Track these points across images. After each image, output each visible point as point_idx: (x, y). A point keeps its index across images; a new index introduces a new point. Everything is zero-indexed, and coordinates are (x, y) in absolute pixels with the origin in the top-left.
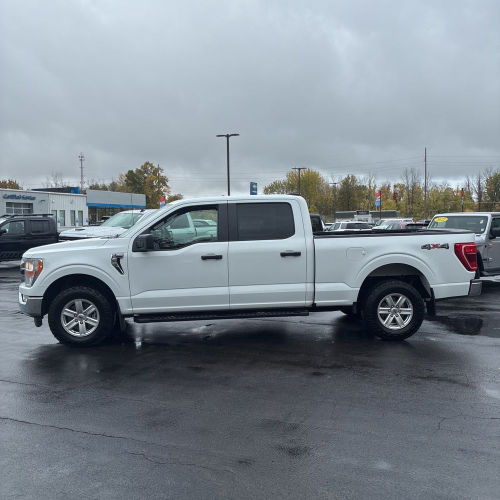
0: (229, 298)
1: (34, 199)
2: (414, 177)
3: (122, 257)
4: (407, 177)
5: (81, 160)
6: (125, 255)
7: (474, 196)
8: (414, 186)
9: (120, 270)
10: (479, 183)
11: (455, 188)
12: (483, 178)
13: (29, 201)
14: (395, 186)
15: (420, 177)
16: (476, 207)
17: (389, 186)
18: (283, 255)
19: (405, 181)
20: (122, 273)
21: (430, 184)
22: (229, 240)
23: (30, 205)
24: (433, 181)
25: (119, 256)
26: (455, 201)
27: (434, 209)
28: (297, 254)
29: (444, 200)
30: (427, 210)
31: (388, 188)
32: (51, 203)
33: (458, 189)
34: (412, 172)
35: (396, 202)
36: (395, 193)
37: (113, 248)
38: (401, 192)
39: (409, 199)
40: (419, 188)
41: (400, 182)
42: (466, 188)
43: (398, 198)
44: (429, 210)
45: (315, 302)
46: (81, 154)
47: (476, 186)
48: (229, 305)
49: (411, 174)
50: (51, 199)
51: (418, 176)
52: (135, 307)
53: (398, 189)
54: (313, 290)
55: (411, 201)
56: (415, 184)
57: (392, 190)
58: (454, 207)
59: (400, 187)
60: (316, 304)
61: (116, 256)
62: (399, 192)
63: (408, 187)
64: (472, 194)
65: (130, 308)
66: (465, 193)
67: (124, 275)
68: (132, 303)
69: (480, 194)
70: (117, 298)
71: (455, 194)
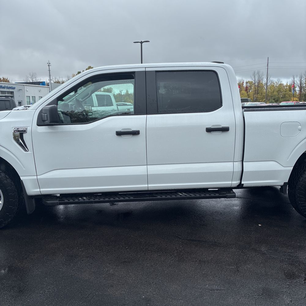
0: (148, 178)
1: (14, 88)
2: (259, 77)
3: (25, 131)
4: (255, 77)
5: (49, 66)
6: (29, 129)
7: (297, 89)
8: (259, 83)
9: (24, 146)
10: (301, 80)
11: (285, 84)
12: (304, 78)
13: (11, 90)
14: (247, 83)
15: (263, 77)
16: (298, 96)
17: (243, 83)
18: (209, 130)
19: (254, 79)
20: (26, 151)
21: (269, 81)
22: (147, 113)
23: (12, 93)
24: (272, 79)
25: (22, 131)
26: (285, 92)
27: (271, 97)
28: (225, 130)
29: (278, 92)
30: (267, 97)
31: (243, 84)
32: (26, 92)
33: (287, 84)
34: (258, 73)
35: (247, 93)
36: (247, 87)
37: (14, 122)
38: (251, 86)
39: (255, 91)
40: (262, 84)
41: (250, 80)
42: (292, 84)
43: (248, 90)
44: (268, 98)
45: (243, 183)
46: (49, 61)
47: (299, 82)
48: (147, 186)
49: (257, 75)
50: (25, 89)
51: (262, 76)
52: (42, 188)
53: (248, 84)
54: (241, 169)
55: (257, 92)
56: (259, 81)
57: (245, 85)
58: (284, 96)
59: (250, 83)
60: (243, 184)
61: (19, 131)
62: (250, 86)
63: (255, 83)
64: (296, 88)
65: (36, 188)
66: (292, 87)
67: (29, 152)
68: (38, 183)
69: (301, 88)
70: (22, 178)
71: (285, 88)
